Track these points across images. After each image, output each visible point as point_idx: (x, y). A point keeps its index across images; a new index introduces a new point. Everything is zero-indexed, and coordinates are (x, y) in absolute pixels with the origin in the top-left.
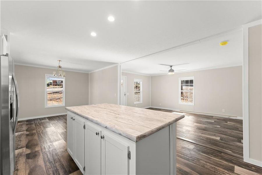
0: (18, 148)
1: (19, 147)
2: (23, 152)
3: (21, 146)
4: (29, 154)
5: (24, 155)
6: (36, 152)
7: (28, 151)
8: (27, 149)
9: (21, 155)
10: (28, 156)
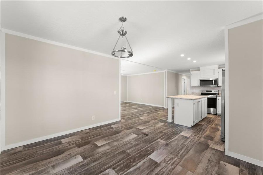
0: (216, 152)
1: (214, 151)
2: (214, 144)
3: (212, 152)
4: (210, 140)
5: (214, 141)
6: (205, 138)
7: (210, 142)
8: (209, 144)
9: (216, 143)
10: (212, 139)
